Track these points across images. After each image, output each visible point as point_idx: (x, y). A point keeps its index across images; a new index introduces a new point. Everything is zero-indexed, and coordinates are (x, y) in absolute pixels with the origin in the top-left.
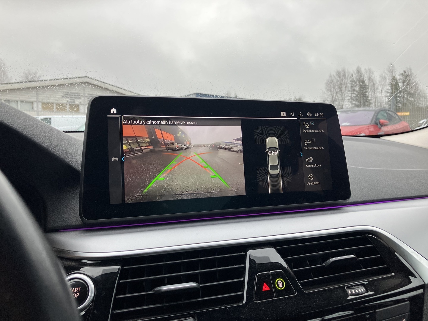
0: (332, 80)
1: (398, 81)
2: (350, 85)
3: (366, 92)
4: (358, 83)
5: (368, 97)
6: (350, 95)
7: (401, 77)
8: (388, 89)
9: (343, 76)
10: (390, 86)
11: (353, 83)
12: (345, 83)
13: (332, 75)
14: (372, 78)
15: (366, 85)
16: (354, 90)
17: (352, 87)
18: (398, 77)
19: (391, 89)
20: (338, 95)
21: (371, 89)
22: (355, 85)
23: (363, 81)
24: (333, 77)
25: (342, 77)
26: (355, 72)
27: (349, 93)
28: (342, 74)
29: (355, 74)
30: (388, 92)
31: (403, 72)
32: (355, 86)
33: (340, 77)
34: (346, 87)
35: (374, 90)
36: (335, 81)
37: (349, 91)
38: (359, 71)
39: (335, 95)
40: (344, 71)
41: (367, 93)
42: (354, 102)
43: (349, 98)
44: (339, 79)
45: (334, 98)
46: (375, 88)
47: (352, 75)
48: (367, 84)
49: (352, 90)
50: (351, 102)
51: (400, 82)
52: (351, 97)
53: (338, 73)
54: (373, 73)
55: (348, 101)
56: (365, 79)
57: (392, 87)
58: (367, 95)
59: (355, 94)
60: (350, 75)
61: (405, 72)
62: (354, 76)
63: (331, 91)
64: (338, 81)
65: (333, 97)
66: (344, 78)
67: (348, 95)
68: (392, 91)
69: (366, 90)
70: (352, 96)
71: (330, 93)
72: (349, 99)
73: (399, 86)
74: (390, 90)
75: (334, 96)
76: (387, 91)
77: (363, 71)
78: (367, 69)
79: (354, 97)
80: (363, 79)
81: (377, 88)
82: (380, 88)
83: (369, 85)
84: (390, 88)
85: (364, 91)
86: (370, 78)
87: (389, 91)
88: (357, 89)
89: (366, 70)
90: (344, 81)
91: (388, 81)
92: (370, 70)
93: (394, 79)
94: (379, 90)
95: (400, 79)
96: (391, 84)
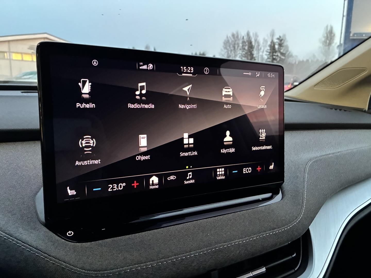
1: (275, 43)
2: (241, 45)
5: (253, 55)
6: (241, 53)
8: (268, 50)
9: (237, 37)
11: (244, 43)
12: (238, 44)
13: (229, 36)
14: (258, 40)
15: (252, 45)
16: (244, 49)
17: (243, 46)
18: (275, 41)
19: (270, 49)
20: (232, 52)
21: (256, 49)
23: (250, 43)
24: (229, 38)
26: (246, 35)
27: (240, 51)
30: (267, 52)
32: (245, 46)
33: (234, 38)
34: (238, 46)
35: (258, 50)
37: (240, 49)
38: (248, 34)
39: (230, 52)
40: (237, 33)
41: (253, 52)
44: (233, 39)
46: (259, 48)
48: (254, 45)
49: (242, 49)
51: (276, 45)
54: (258, 36)
60: (242, 37)
61: (280, 37)
62: (245, 38)
63: (227, 49)
64: (232, 41)
65: (228, 54)
66: (237, 39)
68: (271, 51)
71: (226, 51)
73: (275, 48)
77: (251, 34)
80: (251, 40)
81: (261, 49)
85: (251, 50)
86: (256, 40)
88: (246, 48)
89: (253, 34)
90: (237, 41)
91: (269, 43)
92: (256, 34)
93: (272, 42)
94: (262, 50)
95: (277, 42)
96: (270, 46)
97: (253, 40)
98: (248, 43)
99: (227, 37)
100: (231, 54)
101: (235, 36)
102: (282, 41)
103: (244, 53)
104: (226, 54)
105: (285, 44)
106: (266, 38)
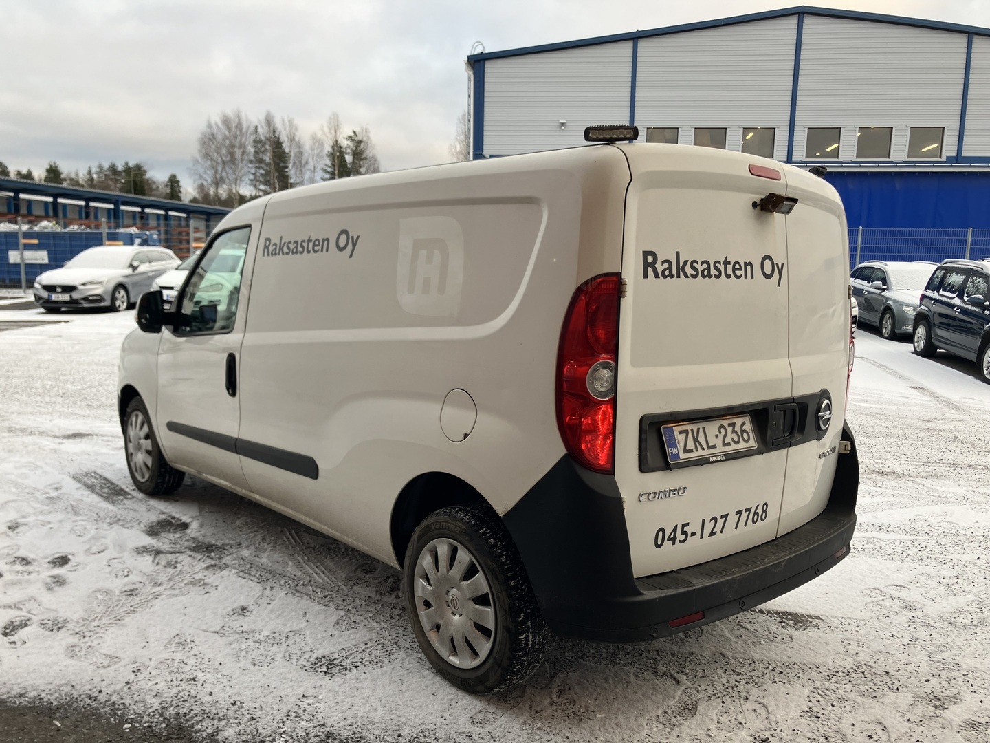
0: (213, 135)
1: (344, 150)
2: (251, 150)
3: (287, 167)
4: (268, 147)
5: (287, 177)
6: (253, 171)
7: (350, 143)
8: (327, 166)
9: (237, 127)
10: (330, 160)
11: (259, 145)
12: (242, 146)
13: (213, 123)
14: (297, 139)
15: (284, 152)
16: (261, 161)
17: (256, 152)
18: (345, 143)
19: (332, 164)
20: (227, 169)
21: (294, 163)
22: (263, 149)
23: (278, 144)
24: (214, 127)
25: (234, 130)
26: (263, 122)
27: (250, 166)
28: (234, 125)
29: (262, 127)
30: (326, 172)
31: (353, 134)
32: (264, 152)
33: (229, 129)
34: (244, 153)
35: (301, 164)
36: (220, 137)
37: (251, 162)
38: (269, 121)
39: (220, 168)
40: (238, 116)
41: (287, 170)
42: (262, 187)
43: (252, 177)
44: (227, 133)
45: (218, 176)
46: (303, 162)
47: (256, 127)
48: (287, 150)
49: (256, 160)
50: (255, 186)
51: (347, 153)
52: (254, 174)
53: (226, 121)
54: (296, 129)
55: (250, 184)
56: (282, 140)
57: (333, 161)
58: (287, 173)
59: (263, 169)
60: (252, 129)
61: (355, 133)
62: (260, 130)
63: (212, 160)
64: (225, 138)
65: (216, 172)
66: (238, 133)
67: (249, 169)
68: (335, 169)
69: (284, 162)
70: (258, 174)
71: (209, 163)
72: (251, 180)
73: (345, 161)
74: (330, 167)
75: (219, 172)
76: (325, 168)
77: (278, 123)
78: (286, 120)
79: (262, 175)
80: (279, 138)
81: (307, 163)
82: (310, 160)
83: (290, 152)
84: (329, 163)
85: (282, 165)
86: (292, 140)
87: (329, 170)
88: (267, 157)
89: (283, 120)
90: (239, 138)
91: (328, 148)
92: (291, 122)
93: (337, 146)
94: (311, 166)
95: (348, 147)
96: (332, 155)
97: (284, 138)
98: (271, 146)
99: (210, 126)
100: (224, 174)
101: (233, 126)
102: (362, 145)
103: (262, 172)
104: (211, 172)
105: (369, 153)
106: (319, 134)
